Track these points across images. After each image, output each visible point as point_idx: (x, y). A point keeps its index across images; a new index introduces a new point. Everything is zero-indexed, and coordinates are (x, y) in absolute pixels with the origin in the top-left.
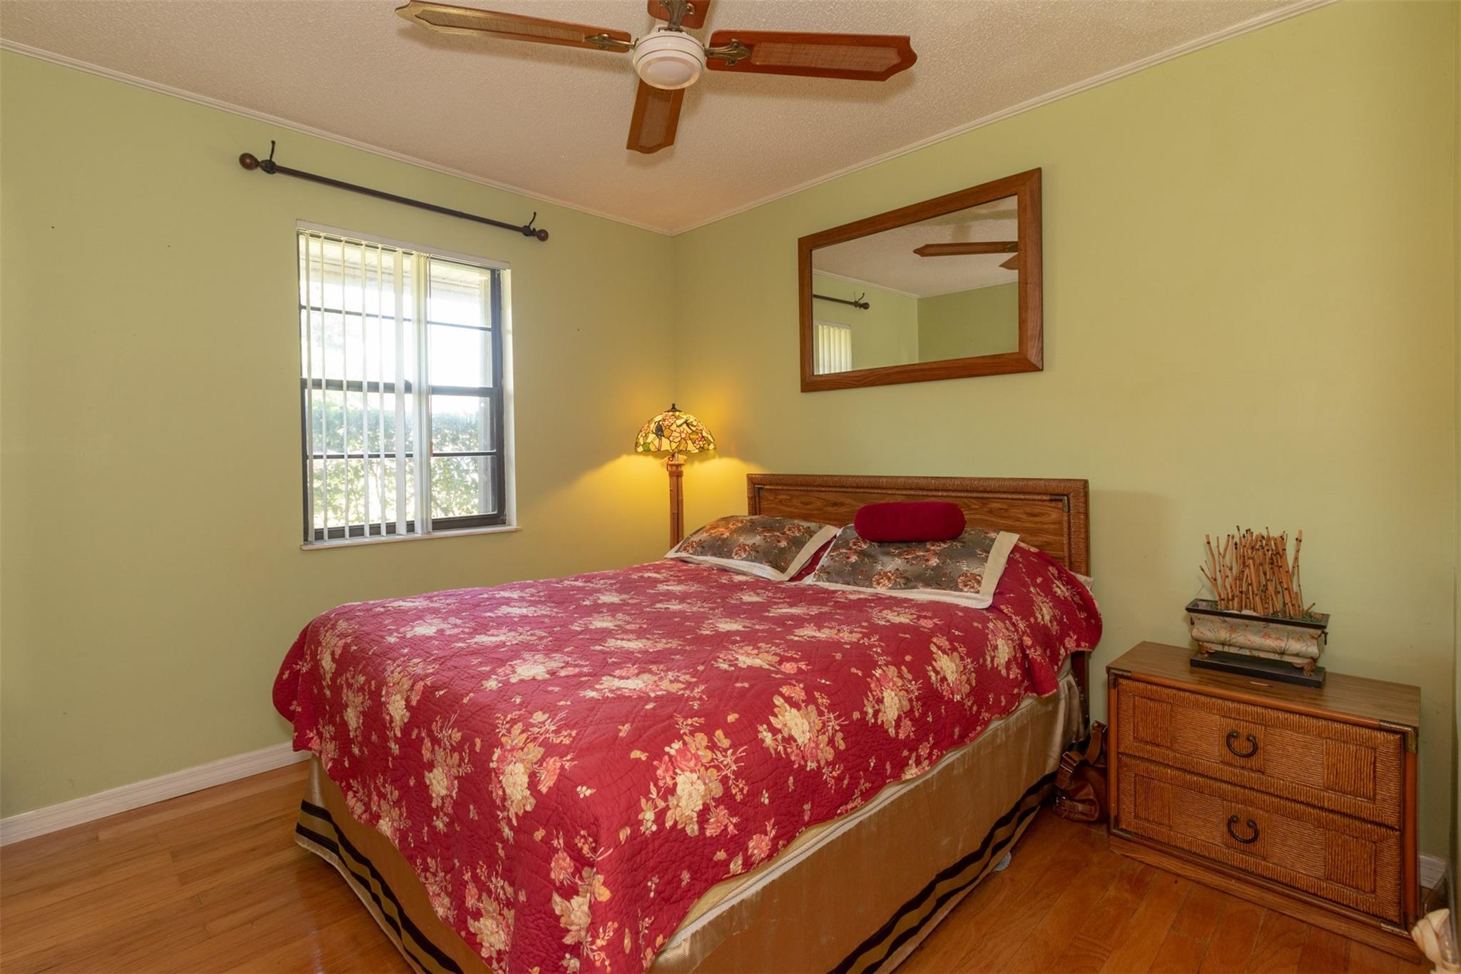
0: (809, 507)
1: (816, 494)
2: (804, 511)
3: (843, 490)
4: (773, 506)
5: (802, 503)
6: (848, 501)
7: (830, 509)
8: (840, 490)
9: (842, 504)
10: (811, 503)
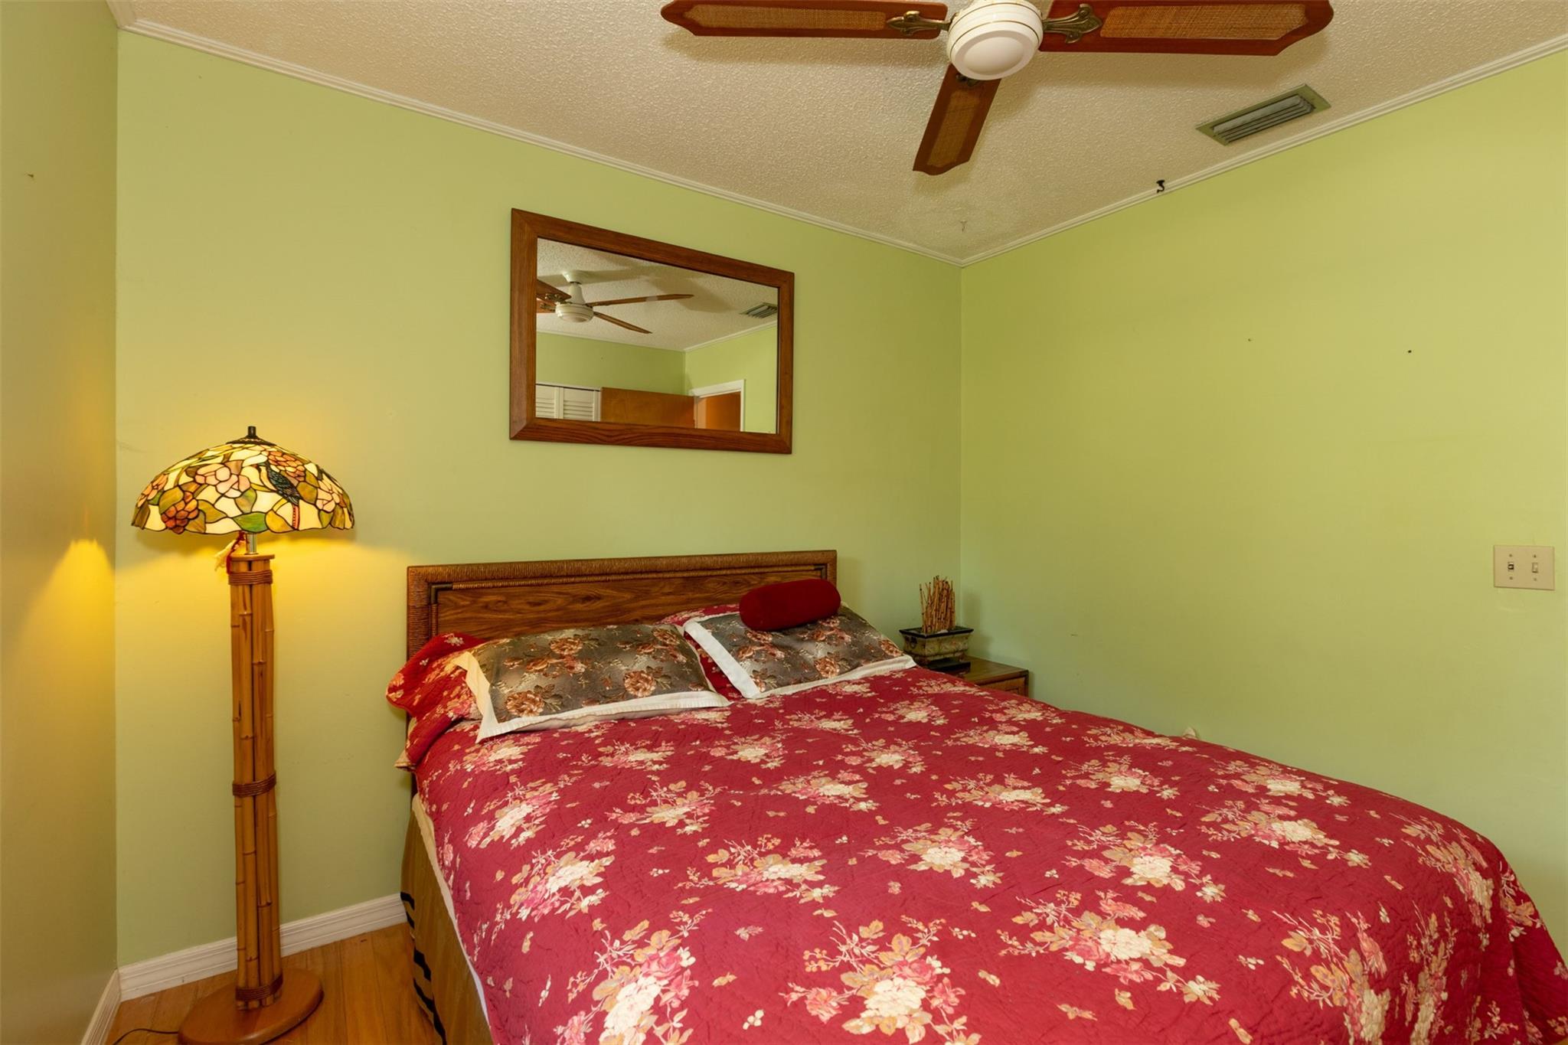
0: (542, 608)
1: (555, 589)
2: (531, 616)
3: (604, 578)
4: (468, 615)
5: (530, 603)
6: (609, 592)
7: (579, 606)
8: (600, 578)
9: (598, 598)
10: (546, 602)
